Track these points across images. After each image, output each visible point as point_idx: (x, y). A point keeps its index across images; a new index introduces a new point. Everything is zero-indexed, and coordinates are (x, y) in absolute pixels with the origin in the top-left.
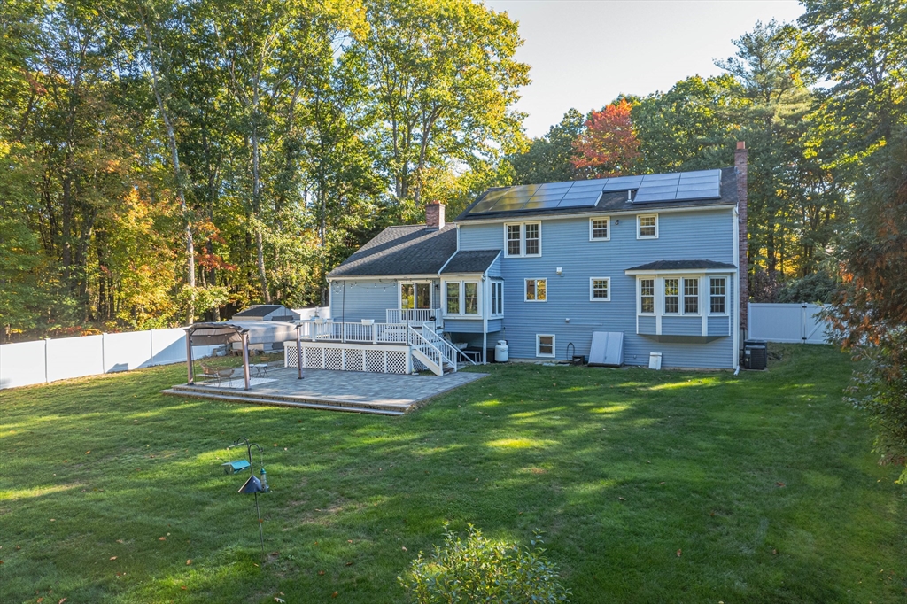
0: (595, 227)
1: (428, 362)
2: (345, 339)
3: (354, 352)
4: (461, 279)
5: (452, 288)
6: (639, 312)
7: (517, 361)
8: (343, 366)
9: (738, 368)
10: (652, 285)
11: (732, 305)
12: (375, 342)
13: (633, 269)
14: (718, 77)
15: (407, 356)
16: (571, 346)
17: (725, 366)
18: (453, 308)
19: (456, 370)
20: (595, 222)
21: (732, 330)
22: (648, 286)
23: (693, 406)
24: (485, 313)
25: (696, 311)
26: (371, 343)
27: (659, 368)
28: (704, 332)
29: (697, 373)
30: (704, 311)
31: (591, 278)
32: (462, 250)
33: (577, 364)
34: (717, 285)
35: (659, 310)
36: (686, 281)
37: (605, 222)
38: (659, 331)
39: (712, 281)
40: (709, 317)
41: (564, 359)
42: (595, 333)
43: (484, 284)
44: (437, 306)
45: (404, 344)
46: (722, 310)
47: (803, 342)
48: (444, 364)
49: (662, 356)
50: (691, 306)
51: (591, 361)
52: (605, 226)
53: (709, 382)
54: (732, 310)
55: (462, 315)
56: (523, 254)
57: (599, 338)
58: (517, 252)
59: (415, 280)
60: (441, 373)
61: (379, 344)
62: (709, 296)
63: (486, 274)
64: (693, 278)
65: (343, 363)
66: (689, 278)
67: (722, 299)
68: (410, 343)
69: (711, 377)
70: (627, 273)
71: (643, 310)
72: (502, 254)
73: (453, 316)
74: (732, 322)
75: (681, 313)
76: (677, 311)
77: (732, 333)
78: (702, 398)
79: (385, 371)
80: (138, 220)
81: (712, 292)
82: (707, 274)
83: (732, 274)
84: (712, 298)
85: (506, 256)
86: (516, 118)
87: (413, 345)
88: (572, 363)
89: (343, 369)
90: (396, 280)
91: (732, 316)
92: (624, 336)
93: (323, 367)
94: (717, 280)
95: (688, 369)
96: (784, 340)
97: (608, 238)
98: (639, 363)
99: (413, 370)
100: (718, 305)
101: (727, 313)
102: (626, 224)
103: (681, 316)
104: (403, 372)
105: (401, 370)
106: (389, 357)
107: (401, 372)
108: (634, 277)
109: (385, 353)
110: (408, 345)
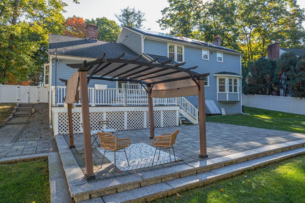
9: (242, 112)
10: (224, 81)
13: (216, 74)
15: (177, 113)
22: (222, 81)
27: (225, 114)
35: (227, 91)
38: (227, 100)
40: (239, 94)
49: (225, 110)
51: (212, 113)
56: (176, 61)
68: (179, 104)
70: (214, 75)
71: (220, 91)
79: (162, 126)
97: (208, 59)
103: (233, 93)
104: (174, 125)
105: (173, 124)
106: (164, 115)
107: (173, 125)
108: (216, 77)
109: (162, 113)
110: (178, 106)
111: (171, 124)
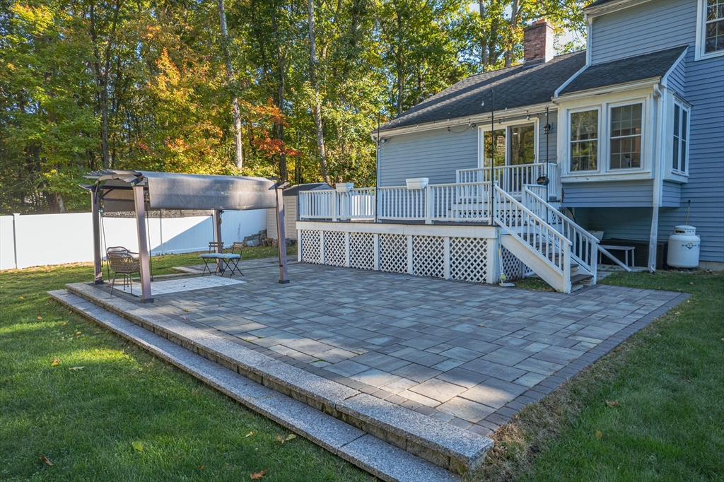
1: (535, 262)
2: (380, 217)
3: (393, 238)
4: (604, 101)
5: (582, 121)
7: (716, 268)
8: (376, 263)
12: (428, 221)
15: (491, 247)
18: (583, 161)
19: (595, 279)
24: (657, 165)
26: (422, 223)
32: (596, 62)
43: (657, 104)
44: (550, 156)
45: (484, 224)
48: (573, 266)
55: (603, 173)
60: (566, 286)
61: (436, 223)
63: (665, 80)
65: (376, 258)
68: (497, 220)
72: (691, 54)
73: (583, 176)
79: (447, 276)
80: (170, 86)
85: (700, 54)
87: (503, 225)
89: (376, 268)
90: (474, 125)
93: (347, 264)
99: (503, 276)
104: (481, 279)
105: (478, 275)
106: (454, 249)
107: (478, 279)
109: (447, 242)
110: (492, 225)
111: (472, 275)
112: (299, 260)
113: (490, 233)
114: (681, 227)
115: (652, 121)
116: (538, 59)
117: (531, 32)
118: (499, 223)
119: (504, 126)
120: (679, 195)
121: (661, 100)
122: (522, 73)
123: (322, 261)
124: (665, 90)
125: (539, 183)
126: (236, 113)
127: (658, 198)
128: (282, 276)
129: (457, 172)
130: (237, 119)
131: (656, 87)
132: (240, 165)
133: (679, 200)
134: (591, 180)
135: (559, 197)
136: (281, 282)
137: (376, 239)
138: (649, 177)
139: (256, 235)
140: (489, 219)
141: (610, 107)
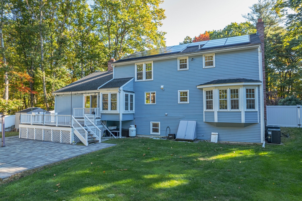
0: (181, 63)
2: (44, 124)
3: (48, 130)
4: (109, 92)
5: (105, 97)
6: (205, 110)
7: (141, 136)
8: (43, 138)
9: (264, 143)
10: (212, 93)
11: (259, 104)
12: (57, 125)
13: (201, 85)
14: (244, 23)
15: (71, 133)
16: (168, 128)
17: (255, 141)
18: (105, 108)
19: (99, 142)
20: (181, 60)
21: (260, 120)
22: (210, 94)
23: (238, 182)
24: (121, 110)
25: (238, 108)
26: (55, 126)
27: (216, 142)
28: (243, 121)
29: (240, 145)
30: (243, 107)
31: (179, 91)
32: (116, 78)
33: (170, 139)
34: (250, 93)
35: (216, 108)
36: (231, 90)
37: (186, 60)
38: (216, 120)
39: (247, 90)
40: (246, 112)
41: (164, 136)
42: (181, 121)
43: (120, 94)
44: (99, 106)
45: (69, 127)
46: (254, 108)
47: (298, 127)
49: (218, 135)
50: (235, 105)
51: (178, 137)
52: (186, 62)
53: (248, 153)
54: (259, 108)
55: (109, 111)
56: (144, 79)
57: (183, 124)
58: (141, 78)
59: (90, 93)
60: (87, 144)
62: (245, 99)
63: (121, 88)
64: (235, 88)
65: (43, 136)
66: (233, 88)
67: (254, 101)
69: (248, 149)
70: (198, 87)
71: (207, 108)
72: (134, 80)
73: (105, 112)
74: (260, 114)
75: (229, 109)
76: (226, 108)
77: (260, 121)
78: (244, 171)
79: (61, 142)
81: (247, 97)
82: (244, 86)
83: (259, 86)
84: (247, 100)
85: (136, 80)
86: (161, 34)
88: (168, 138)
89: (43, 140)
90: (82, 94)
91: (260, 111)
92: (197, 123)
93: (35, 139)
94: (250, 90)
95: (234, 143)
96: (287, 126)
97: (188, 68)
98: (205, 138)
99: (74, 142)
100: (251, 105)
101: (257, 109)
102: (197, 60)
103: (229, 111)
105: (68, 141)
106: (63, 134)
107: (68, 143)
108: (202, 89)
109: (61, 132)
110: (71, 127)
112: (20, 137)
113: (70, 129)
114: (131, 126)
115: (119, 98)
116: (111, 71)
117: (110, 62)
118: (73, 127)
119: (90, 95)
120: (133, 117)
121: (121, 93)
122: (105, 75)
123: (27, 138)
124: (122, 91)
125: (93, 114)
126: (6, 78)
127: (121, 119)
128: (3, 145)
129: (74, 108)
130: (6, 80)
131: (118, 90)
132: (7, 98)
133: (133, 118)
134: (107, 113)
135: (100, 117)
136: (3, 147)
137: (43, 131)
138: (119, 113)
139: (10, 127)
140: (70, 125)
141: (111, 93)
